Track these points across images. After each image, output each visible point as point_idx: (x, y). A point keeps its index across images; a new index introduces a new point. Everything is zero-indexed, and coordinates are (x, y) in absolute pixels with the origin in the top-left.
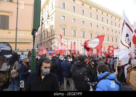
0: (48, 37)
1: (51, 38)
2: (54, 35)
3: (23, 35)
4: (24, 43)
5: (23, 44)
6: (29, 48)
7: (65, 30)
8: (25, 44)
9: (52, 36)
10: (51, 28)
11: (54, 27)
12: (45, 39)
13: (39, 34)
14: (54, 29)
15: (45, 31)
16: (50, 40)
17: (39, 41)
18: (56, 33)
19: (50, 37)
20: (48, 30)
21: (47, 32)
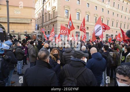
0: (49, 20)
1: (53, 21)
2: (57, 17)
3: (20, 13)
4: (21, 23)
5: (20, 25)
6: (27, 30)
7: (68, 13)
8: (22, 25)
9: (54, 18)
10: (54, 10)
11: (56, 8)
12: (46, 22)
13: (41, 17)
14: (56, 10)
15: (46, 13)
16: (52, 23)
17: (40, 23)
18: (58, 15)
19: (51, 19)
20: (50, 13)
21: (49, 14)
